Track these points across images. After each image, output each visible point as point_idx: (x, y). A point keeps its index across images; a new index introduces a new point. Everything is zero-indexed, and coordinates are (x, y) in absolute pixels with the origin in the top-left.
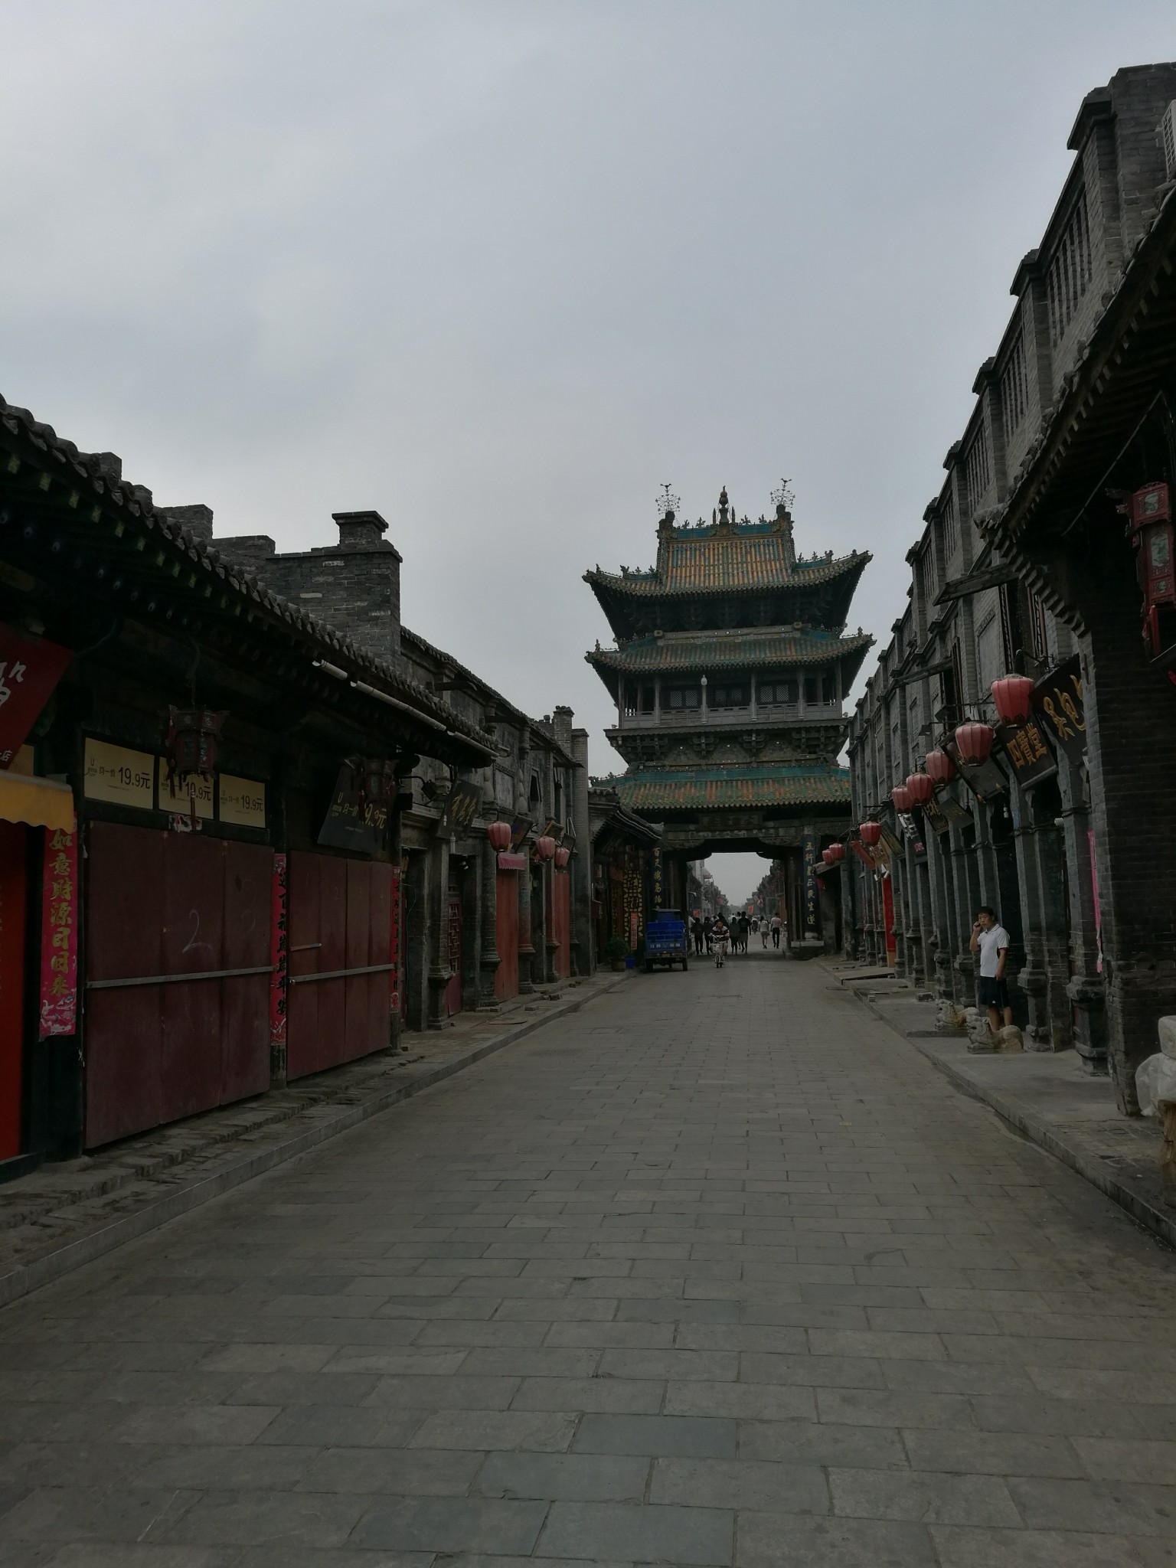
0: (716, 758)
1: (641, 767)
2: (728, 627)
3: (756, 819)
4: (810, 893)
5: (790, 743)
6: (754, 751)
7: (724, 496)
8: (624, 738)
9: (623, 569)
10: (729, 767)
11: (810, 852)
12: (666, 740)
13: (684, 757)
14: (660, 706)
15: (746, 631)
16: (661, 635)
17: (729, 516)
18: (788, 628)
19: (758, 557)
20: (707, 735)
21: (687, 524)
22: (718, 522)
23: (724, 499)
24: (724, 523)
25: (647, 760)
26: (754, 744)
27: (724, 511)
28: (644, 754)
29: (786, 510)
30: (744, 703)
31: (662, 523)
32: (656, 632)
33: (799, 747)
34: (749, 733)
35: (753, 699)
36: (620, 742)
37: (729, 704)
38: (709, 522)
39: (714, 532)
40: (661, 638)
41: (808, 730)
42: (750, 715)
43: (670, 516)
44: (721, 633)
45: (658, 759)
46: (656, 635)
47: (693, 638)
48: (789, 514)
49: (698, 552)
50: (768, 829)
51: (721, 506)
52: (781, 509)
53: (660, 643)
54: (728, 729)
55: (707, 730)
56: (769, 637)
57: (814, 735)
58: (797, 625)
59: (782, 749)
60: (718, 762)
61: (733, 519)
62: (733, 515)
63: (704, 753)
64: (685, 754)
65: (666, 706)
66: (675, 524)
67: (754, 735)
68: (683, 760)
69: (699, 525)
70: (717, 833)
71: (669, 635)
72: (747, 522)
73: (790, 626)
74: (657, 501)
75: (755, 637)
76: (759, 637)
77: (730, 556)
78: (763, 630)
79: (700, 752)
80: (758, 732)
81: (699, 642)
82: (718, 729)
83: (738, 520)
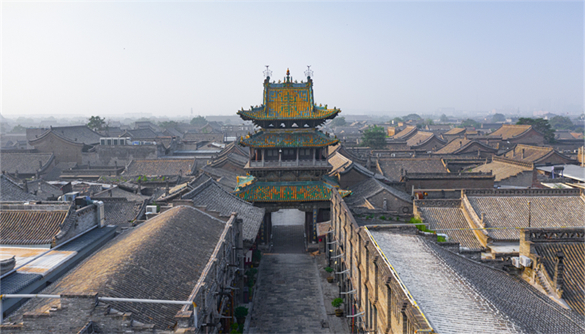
1: (257, 180)
3: (297, 203)
4: (315, 229)
5: (310, 173)
6: (297, 175)
7: (288, 71)
8: (251, 171)
9: (252, 107)
10: (288, 181)
11: (315, 214)
12: (266, 172)
13: (272, 177)
14: (264, 158)
17: (290, 79)
21: (274, 82)
23: (288, 73)
24: (288, 82)
25: (259, 177)
27: (288, 78)
30: (294, 159)
31: (265, 80)
33: (313, 174)
35: (297, 157)
37: (289, 158)
38: (283, 82)
39: (284, 85)
40: (265, 131)
41: (316, 170)
42: (296, 164)
43: (268, 78)
44: (287, 130)
45: (263, 177)
47: (276, 131)
48: (311, 80)
49: (278, 94)
50: (301, 206)
51: (287, 76)
52: (309, 78)
54: (288, 169)
55: (281, 170)
56: (303, 132)
58: (314, 128)
59: (307, 175)
60: (285, 179)
63: (279, 176)
66: (270, 81)
67: (297, 171)
69: (279, 82)
71: (268, 130)
72: (297, 82)
74: (263, 72)
76: (300, 132)
78: (302, 129)
81: (279, 133)
82: (285, 169)
83: (293, 82)
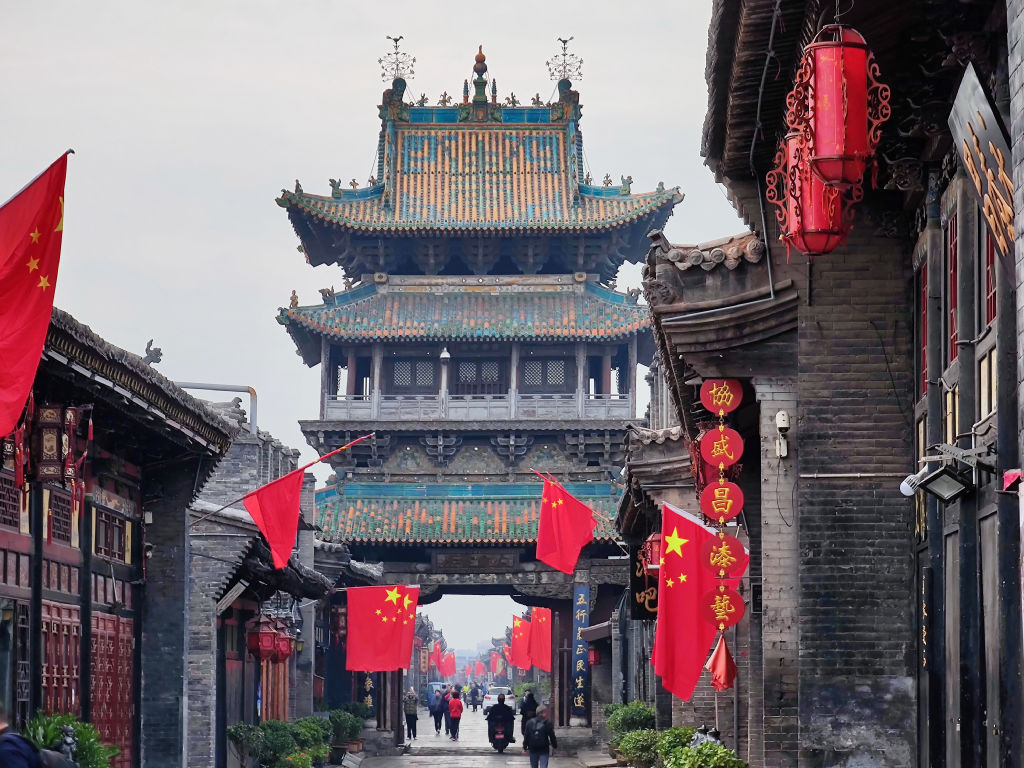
0: (458, 465)
1: (350, 476)
2: (481, 273)
3: (510, 558)
4: (580, 665)
5: (563, 448)
6: (511, 459)
7: (480, 59)
8: (327, 434)
9: (334, 184)
10: (475, 479)
11: (582, 607)
12: (387, 439)
13: (413, 463)
14: (380, 388)
15: (506, 279)
16: (384, 280)
17: (488, 92)
18: (566, 278)
19: (528, 163)
20: (446, 434)
21: (424, 100)
22: (470, 100)
23: (481, 66)
24: (480, 103)
25: (358, 465)
26: (512, 449)
27: (480, 85)
28: (354, 456)
29: (572, 89)
30: (500, 388)
31: (388, 95)
32: (377, 275)
33: (576, 455)
34: (506, 434)
35: (514, 385)
36: (322, 440)
37: (478, 389)
38: (457, 99)
39: (464, 115)
40: (383, 283)
41: (588, 433)
42: (507, 409)
43: (400, 85)
44: (471, 280)
45: (375, 464)
46: (377, 280)
47: (430, 285)
48: (576, 94)
49: (440, 147)
50: (525, 572)
51: (476, 76)
52: (564, 85)
53: (383, 290)
54: (476, 427)
55: (447, 428)
56: (539, 289)
57: (596, 440)
58: (581, 276)
59: (552, 457)
60: (461, 472)
61: (494, 98)
62: (494, 90)
63: (440, 459)
64: (413, 457)
65: (390, 389)
66: (406, 99)
67: (513, 437)
68: (411, 466)
69: (444, 102)
70: (456, 576)
71: (396, 279)
72: (514, 102)
73: (569, 276)
74: (380, 61)
75: (519, 289)
76: (526, 289)
77: (487, 158)
78: (533, 280)
79: (436, 457)
80: (518, 434)
81: (438, 292)
82: (462, 428)
83: (501, 100)
